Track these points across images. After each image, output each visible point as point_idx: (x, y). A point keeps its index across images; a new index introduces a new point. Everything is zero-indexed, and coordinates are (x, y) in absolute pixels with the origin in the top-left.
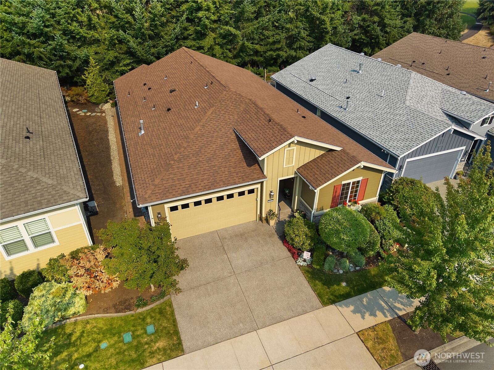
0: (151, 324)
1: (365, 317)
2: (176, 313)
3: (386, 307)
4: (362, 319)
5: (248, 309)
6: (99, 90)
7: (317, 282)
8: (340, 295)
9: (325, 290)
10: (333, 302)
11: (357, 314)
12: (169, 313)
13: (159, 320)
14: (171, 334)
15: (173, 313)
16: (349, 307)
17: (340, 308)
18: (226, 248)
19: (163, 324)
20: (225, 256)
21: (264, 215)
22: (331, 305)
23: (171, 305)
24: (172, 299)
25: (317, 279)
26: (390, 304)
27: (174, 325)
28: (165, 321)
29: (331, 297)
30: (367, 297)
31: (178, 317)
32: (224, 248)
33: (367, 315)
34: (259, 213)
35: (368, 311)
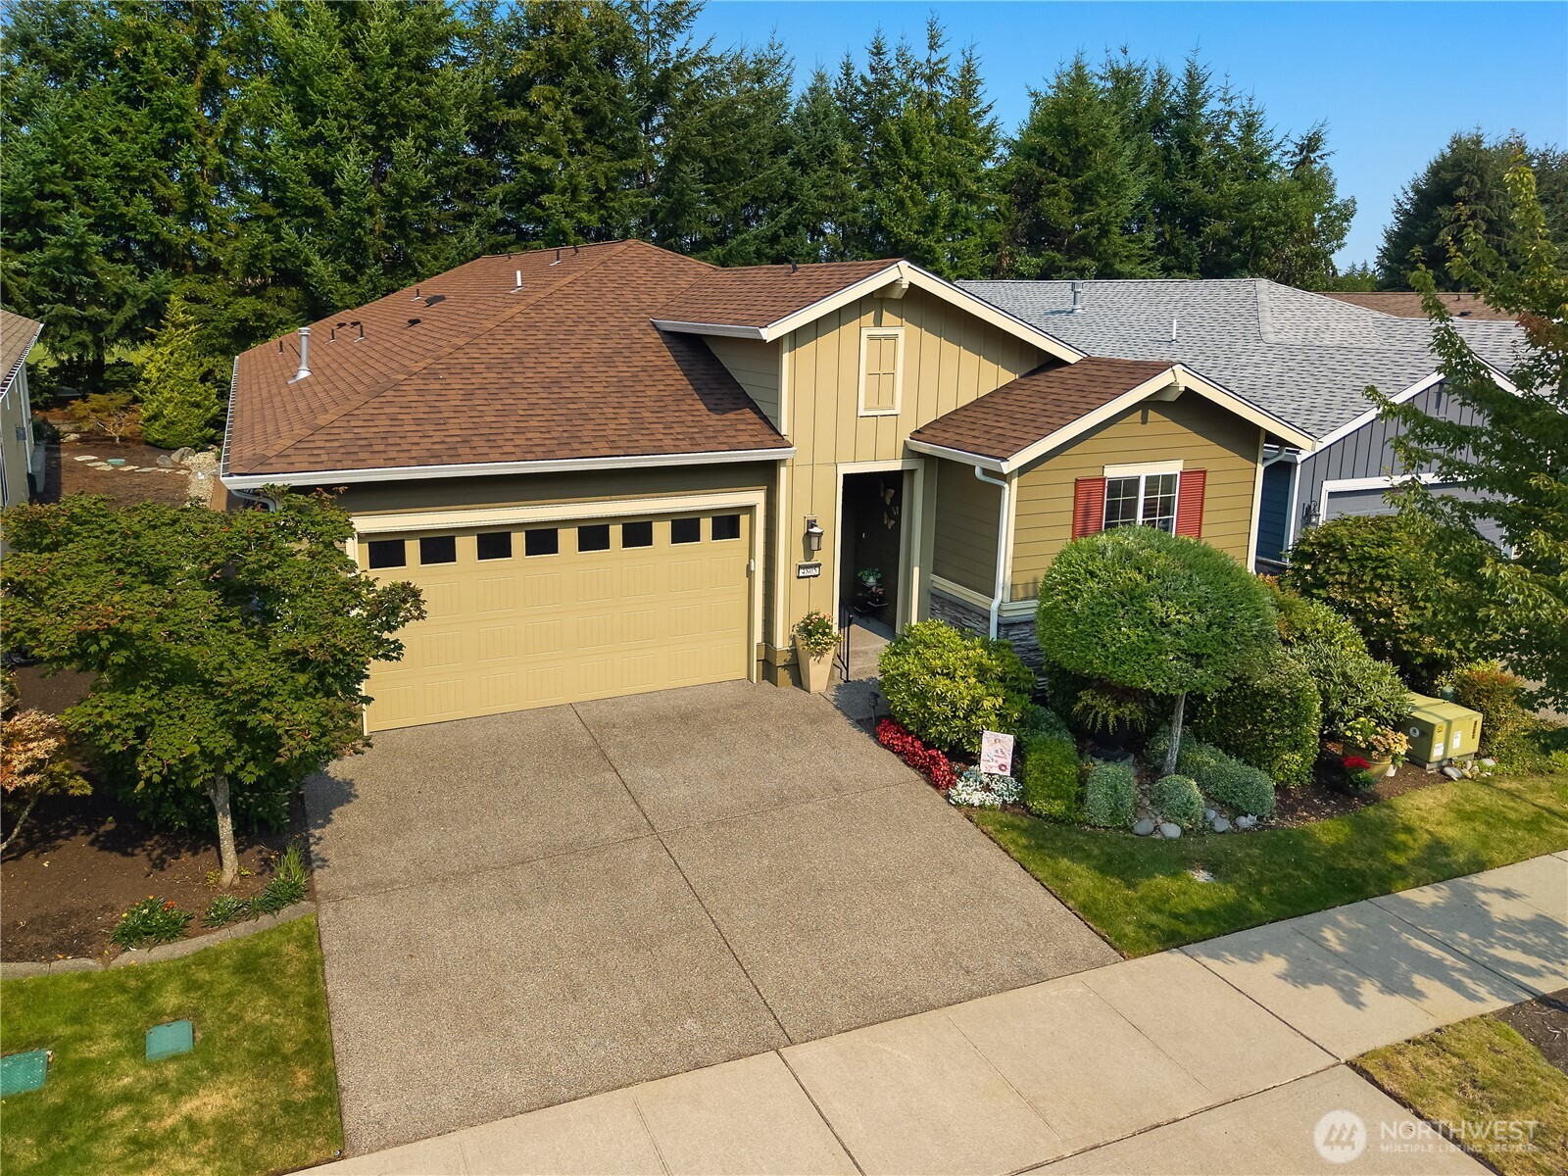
0: (177, 1015)
1: (1362, 999)
2: (332, 971)
3: (1449, 960)
4: (1351, 1008)
5: (727, 958)
6: (183, 402)
7: (1065, 863)
8: (1198, 912)
9: (1110, 891)
10: (1172, 940)
11: (1314, 988)
12: (290, 971)
13: (229, 996)
14: (285, 1059)
15: (314, 972)
16: (1260, 959)
17: (1215, 965)
18: (612, 753)
19: (249, 1016)
20: (610, 776)
21: (781, 643)
22: (1165, 954)
23: (310, 940)
24: (323, 919)
25: (1064, 854)
26: (1467, 952)
27: (311, 1019)
28: (262, 1003)
29: (1154, 918)
30: (1336, 924)
31: (338, 987)
32: (603, 754)
33: (1369, 991)
34: (758, 637)
35: (1365, 975)
